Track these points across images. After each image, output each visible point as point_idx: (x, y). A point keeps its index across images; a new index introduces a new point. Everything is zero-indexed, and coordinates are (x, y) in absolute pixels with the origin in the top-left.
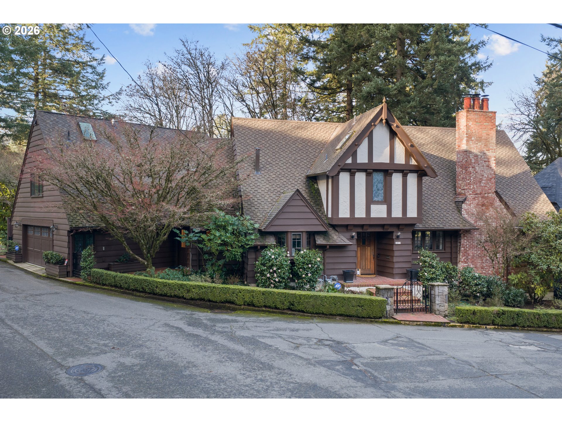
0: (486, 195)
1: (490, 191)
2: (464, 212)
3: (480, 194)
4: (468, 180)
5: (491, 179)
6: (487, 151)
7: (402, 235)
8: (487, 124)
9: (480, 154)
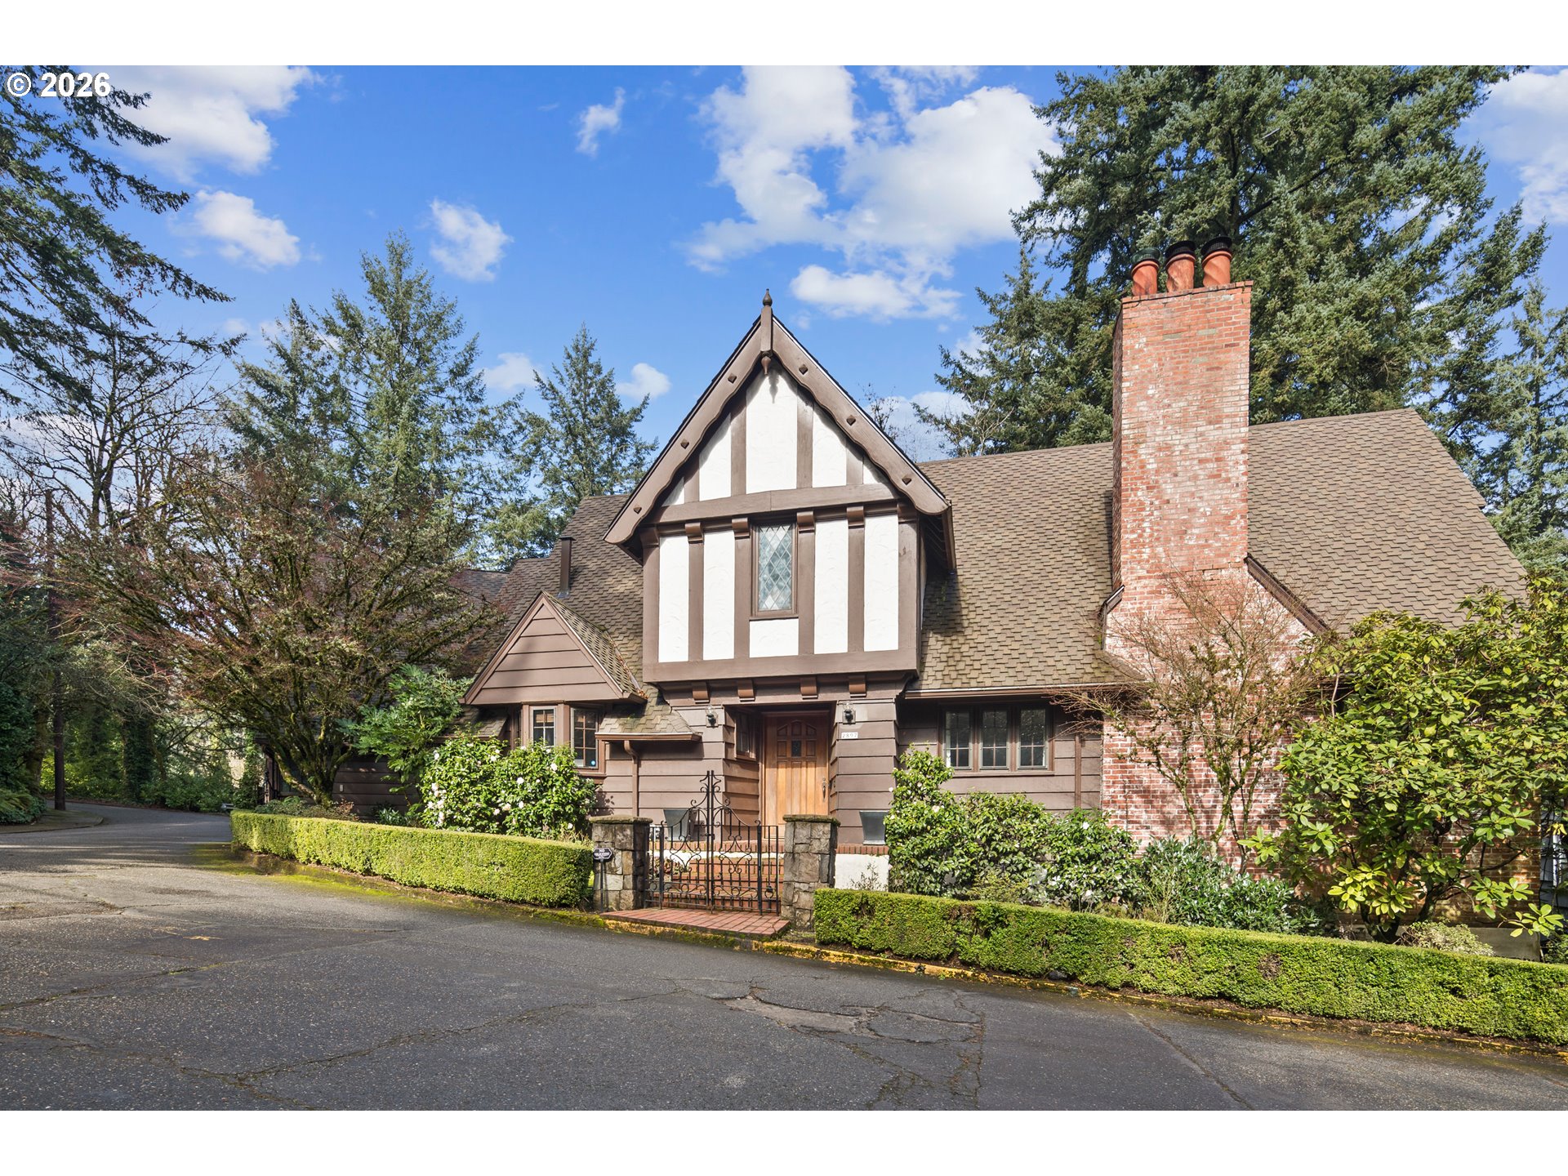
1: (1225, 561)
2: (1113, 639)
4: (1133, 532)
5: (1232, 517)
6: (1210, 423)
7: (861, 712)
8: (1212, 331)
9: (1177, 440)
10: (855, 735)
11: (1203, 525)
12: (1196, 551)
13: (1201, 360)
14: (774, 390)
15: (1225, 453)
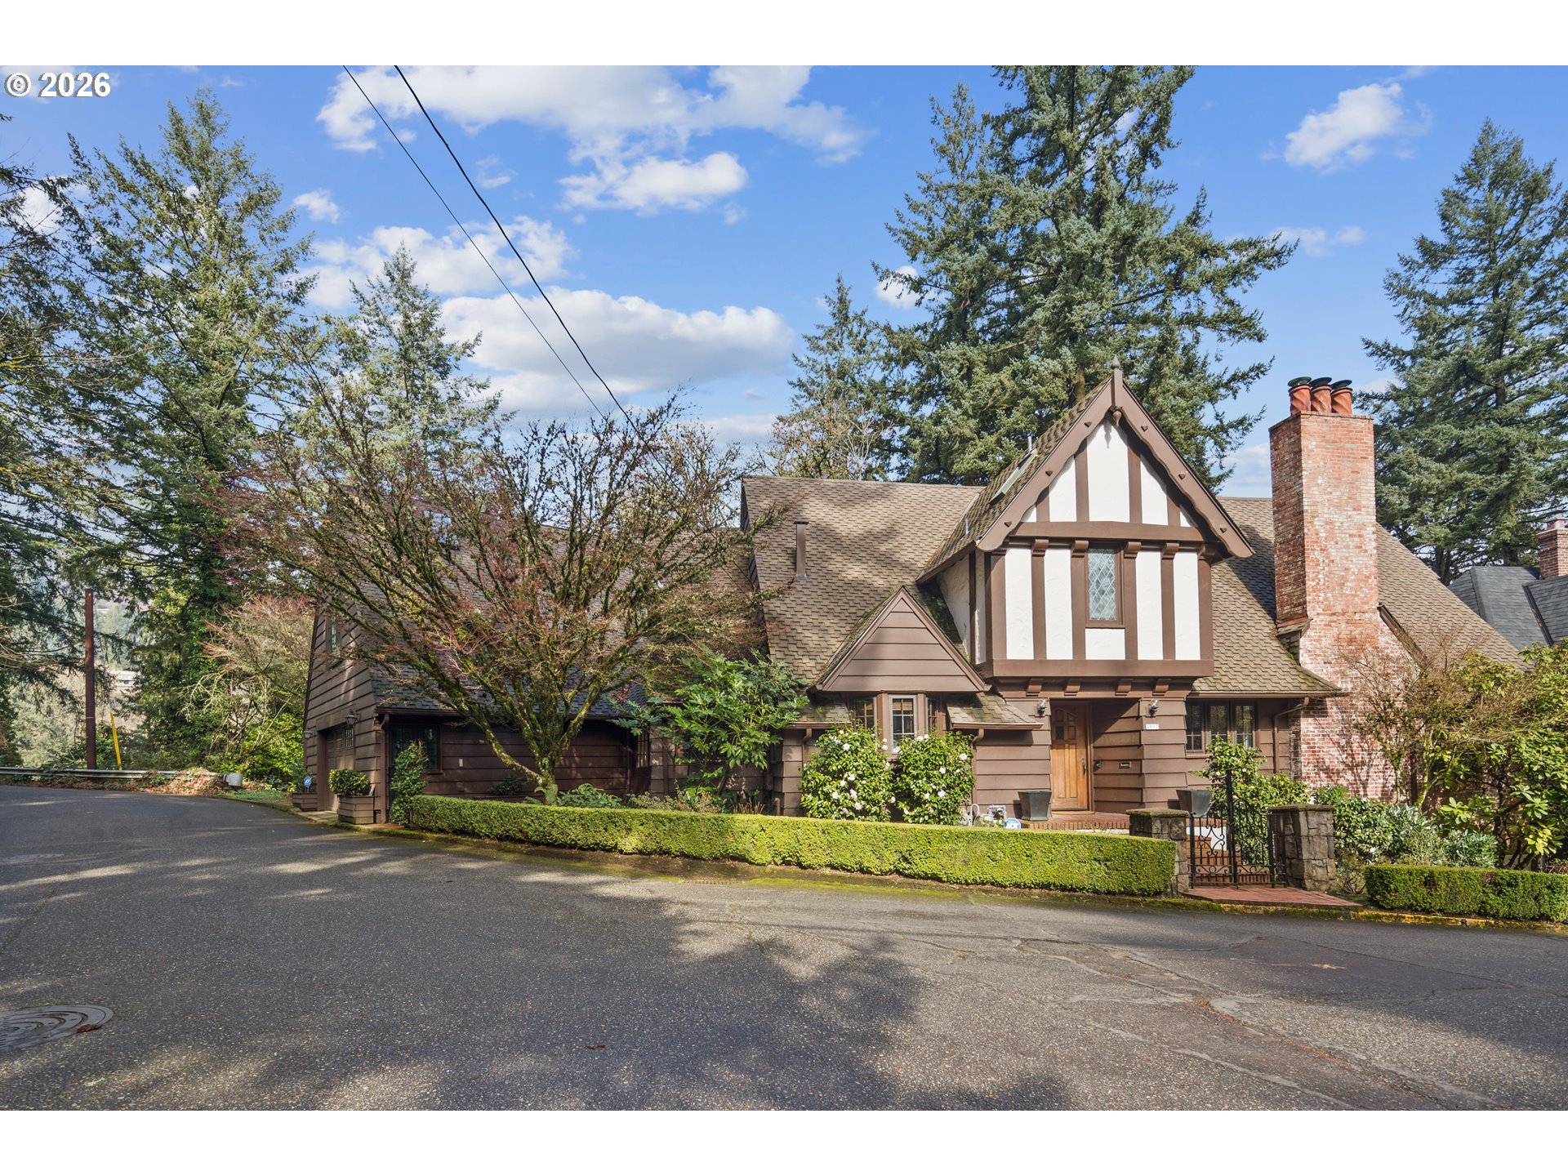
0: (1357, 617)
1: (1367, 607)
2: (1304, 658)
3: (1343, 614)
4: (1313, 581)
5: (1368, 577)
6: (1354, 509)
7: (1163, 708)
8: (1353, 446)
9: (1338, 519)
10: (1156, 727)
11: (1353, 581)
12: (1350, 598)
13: (1348, 464)
14: (1108, 437)
15: (1363, 532)
